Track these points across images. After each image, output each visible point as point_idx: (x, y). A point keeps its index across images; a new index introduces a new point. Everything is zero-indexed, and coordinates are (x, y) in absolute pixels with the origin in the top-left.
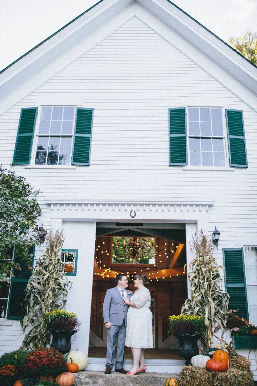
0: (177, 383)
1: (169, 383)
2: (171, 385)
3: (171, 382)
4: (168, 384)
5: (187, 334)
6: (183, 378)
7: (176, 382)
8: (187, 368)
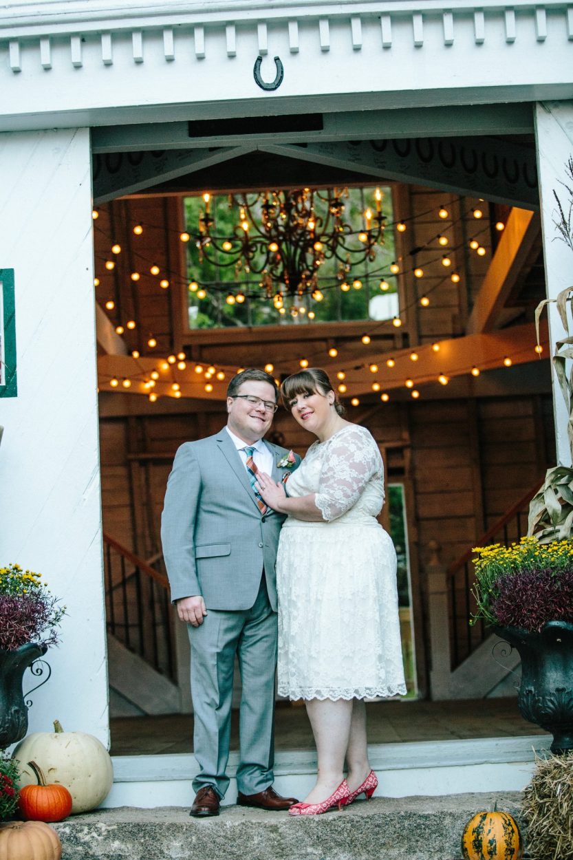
0: (513, 831)
1: (477, 831)
2: (490, 837)
3: (486, 828)
4: (473, 838)
5: (555, 623)
6: (540, 807)
7: (509, 825)
8: (558, 767)
